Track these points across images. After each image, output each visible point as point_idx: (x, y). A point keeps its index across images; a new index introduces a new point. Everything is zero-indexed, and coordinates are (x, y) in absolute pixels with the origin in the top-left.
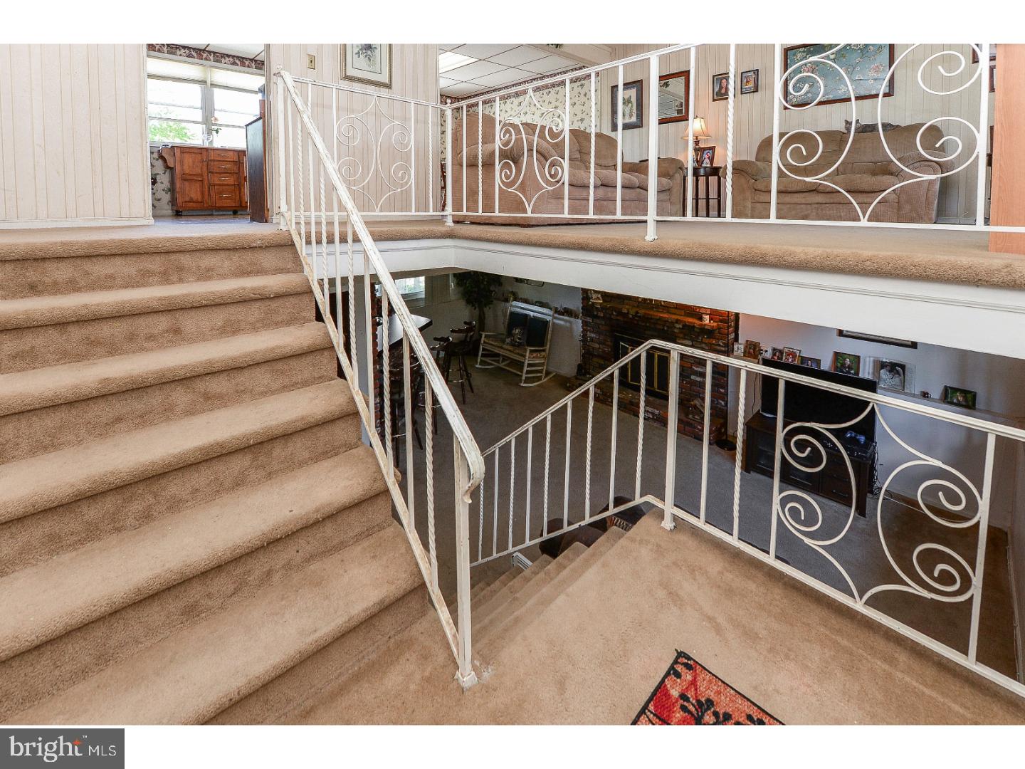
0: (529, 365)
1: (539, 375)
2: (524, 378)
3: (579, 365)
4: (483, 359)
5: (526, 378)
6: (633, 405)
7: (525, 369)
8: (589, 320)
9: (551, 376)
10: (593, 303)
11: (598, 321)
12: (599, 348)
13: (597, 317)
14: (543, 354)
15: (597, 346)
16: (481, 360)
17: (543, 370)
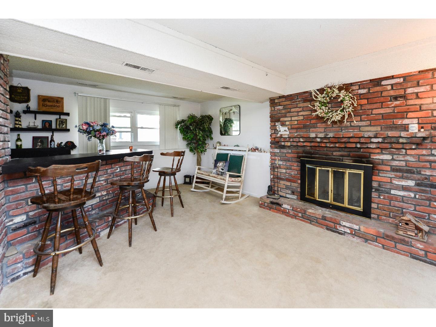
0: (228, 187)
1: (237, 195)
2: (224, 197)
3: (269, 187)
4: (196, 184)
5: (226, 196)
6: (326, 220)
7: (226, 189)
8: (277, 151)
9: (246, 196)
10: (281, 135)
11: (285, 151)
12: (286, 173)
13: (284, 147)
14: (240, 179)
15: (284, 171)
16: (195, 185)
17: (239, 191)
